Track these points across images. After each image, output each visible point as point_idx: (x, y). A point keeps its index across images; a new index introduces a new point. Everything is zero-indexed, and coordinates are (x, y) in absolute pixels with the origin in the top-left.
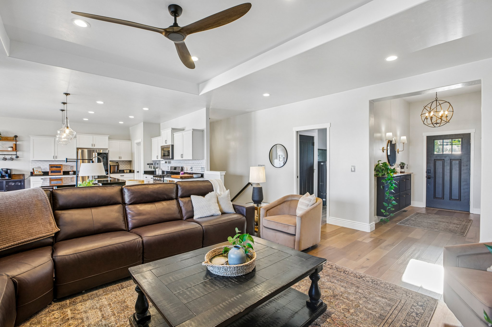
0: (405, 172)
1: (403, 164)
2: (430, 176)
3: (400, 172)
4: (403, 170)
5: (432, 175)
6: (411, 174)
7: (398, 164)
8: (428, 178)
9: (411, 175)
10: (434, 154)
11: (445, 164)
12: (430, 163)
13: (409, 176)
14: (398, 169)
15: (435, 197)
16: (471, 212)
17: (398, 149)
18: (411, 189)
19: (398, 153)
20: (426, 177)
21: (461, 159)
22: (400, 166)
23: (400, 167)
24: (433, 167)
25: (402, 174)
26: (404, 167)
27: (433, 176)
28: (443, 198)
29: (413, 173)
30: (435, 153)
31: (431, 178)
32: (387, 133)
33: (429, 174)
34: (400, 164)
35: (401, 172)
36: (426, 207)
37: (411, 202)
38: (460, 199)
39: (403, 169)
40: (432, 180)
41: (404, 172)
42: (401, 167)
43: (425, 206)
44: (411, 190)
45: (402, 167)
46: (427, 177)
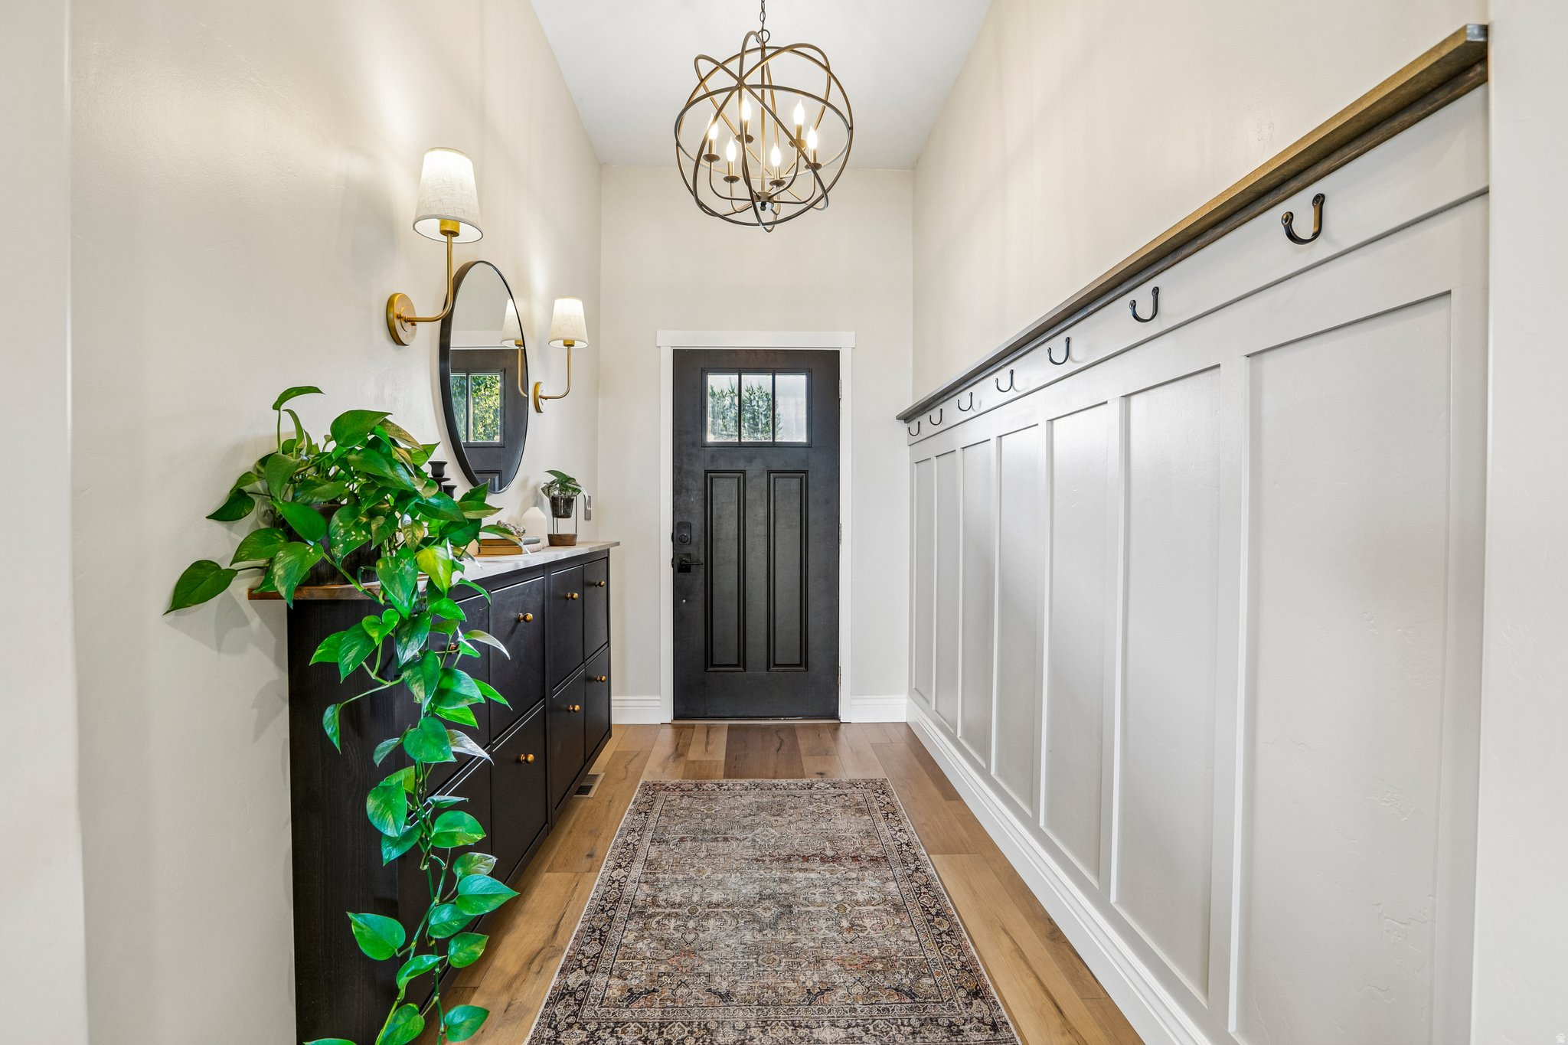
0: (578, 539)
1: (564, 482)
2: (689, 555)
3: (550, 537)
4: (565, 527)
5: (697, 552)
6: (608, 550)
7: (536, 488)
8: (681, 567)
9: (608, 558)
10: (705, 446)
11: (747, 497)
12: (687, 490)
13: (600, 559)
14: (540, 520)
15: (709, 660)
16: (844, 715)
17: (537, 385)
18: (608, 642)
19: (538, 410)
20: (673, 566)
21: (806, 472)
22: (548, 495)
23: (547, 501)
24: (698, 509)
25: (562, 553)
26: (569, 502)
27: (702, 559)
28: (742, 662)
29: (618, 544)
30: (711, 438)
31: (693, 568)
32: (429, 156)
33: (688, 549)
34: (548, 488)
35: (555, 540)
36: (676, 718)
37: (613, 703)
38: (804, 662)
39: (568, 516)
40: (698, 578)
41: (575, 536)
42: (554, 501)
43: (668, 716)
44: (609, 646)
45: (561, 507)
46: (677, 561)
